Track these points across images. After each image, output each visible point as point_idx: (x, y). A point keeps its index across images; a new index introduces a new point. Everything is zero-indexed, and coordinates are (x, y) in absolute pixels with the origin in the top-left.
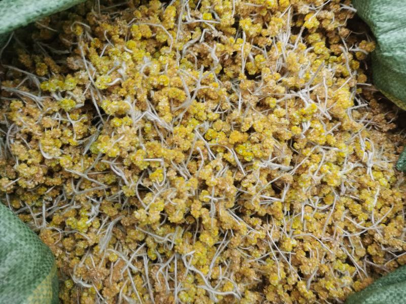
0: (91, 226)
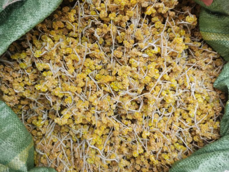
0: (44, 124)
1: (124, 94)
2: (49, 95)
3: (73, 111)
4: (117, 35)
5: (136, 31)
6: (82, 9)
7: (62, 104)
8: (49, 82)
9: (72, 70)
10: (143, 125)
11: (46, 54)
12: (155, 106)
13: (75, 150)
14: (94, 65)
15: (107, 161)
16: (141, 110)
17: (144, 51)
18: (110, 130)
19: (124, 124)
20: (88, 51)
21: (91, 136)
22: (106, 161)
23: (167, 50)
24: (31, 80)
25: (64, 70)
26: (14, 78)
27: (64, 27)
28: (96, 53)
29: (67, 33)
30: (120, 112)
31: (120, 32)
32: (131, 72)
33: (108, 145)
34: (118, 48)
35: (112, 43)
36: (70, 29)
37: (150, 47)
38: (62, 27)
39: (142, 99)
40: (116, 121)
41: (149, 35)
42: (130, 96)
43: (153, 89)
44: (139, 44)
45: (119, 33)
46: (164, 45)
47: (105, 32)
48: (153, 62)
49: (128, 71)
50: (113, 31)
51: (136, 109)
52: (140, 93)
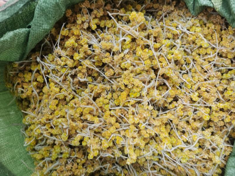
1: (146, 91)
2: (104, 153)
3: (131, 143)
4: (94, 63)
5: (101, 46)
6: (54, 77)
7: (119, 147)
8: (93, 145)
9: (96, 119)
10: (185, 93)
11: (69, 131)
12: (175, 72)
13: (166, 166)
14: (105, 99)
15: (195, 145)
16: (170, 86)
17: (122, 50)
18: (170, 124)
19: (172, 109)
20: (91, 95)
21: (163, 143)
22: (195, 147)
23: (134, 31)
24: (82, 158)
25: (92, 126)
26: (71, 170)
27: (59, 101)
28: (97, 90)
29: (65, 102)
30: (160, 104)
31: (94, 59)
32: (132, 72)
33: (181, 135)
34: (105, 70)
35: (97, 72)
36: (63, 97)
37: (122, 43)
38: (57, 103)
39: (161, 79)
40: (166, 113)
41: (112, 36)
42: (151, 87)
43: (159, 64)
44: (114, 50)
45: (93, 61)
46: (129, 30)
47: (85, 71)
48: (136, 48)
49: (129, 75)
50: (88, 64)
51: (167, 89)
52: (155, 77)
